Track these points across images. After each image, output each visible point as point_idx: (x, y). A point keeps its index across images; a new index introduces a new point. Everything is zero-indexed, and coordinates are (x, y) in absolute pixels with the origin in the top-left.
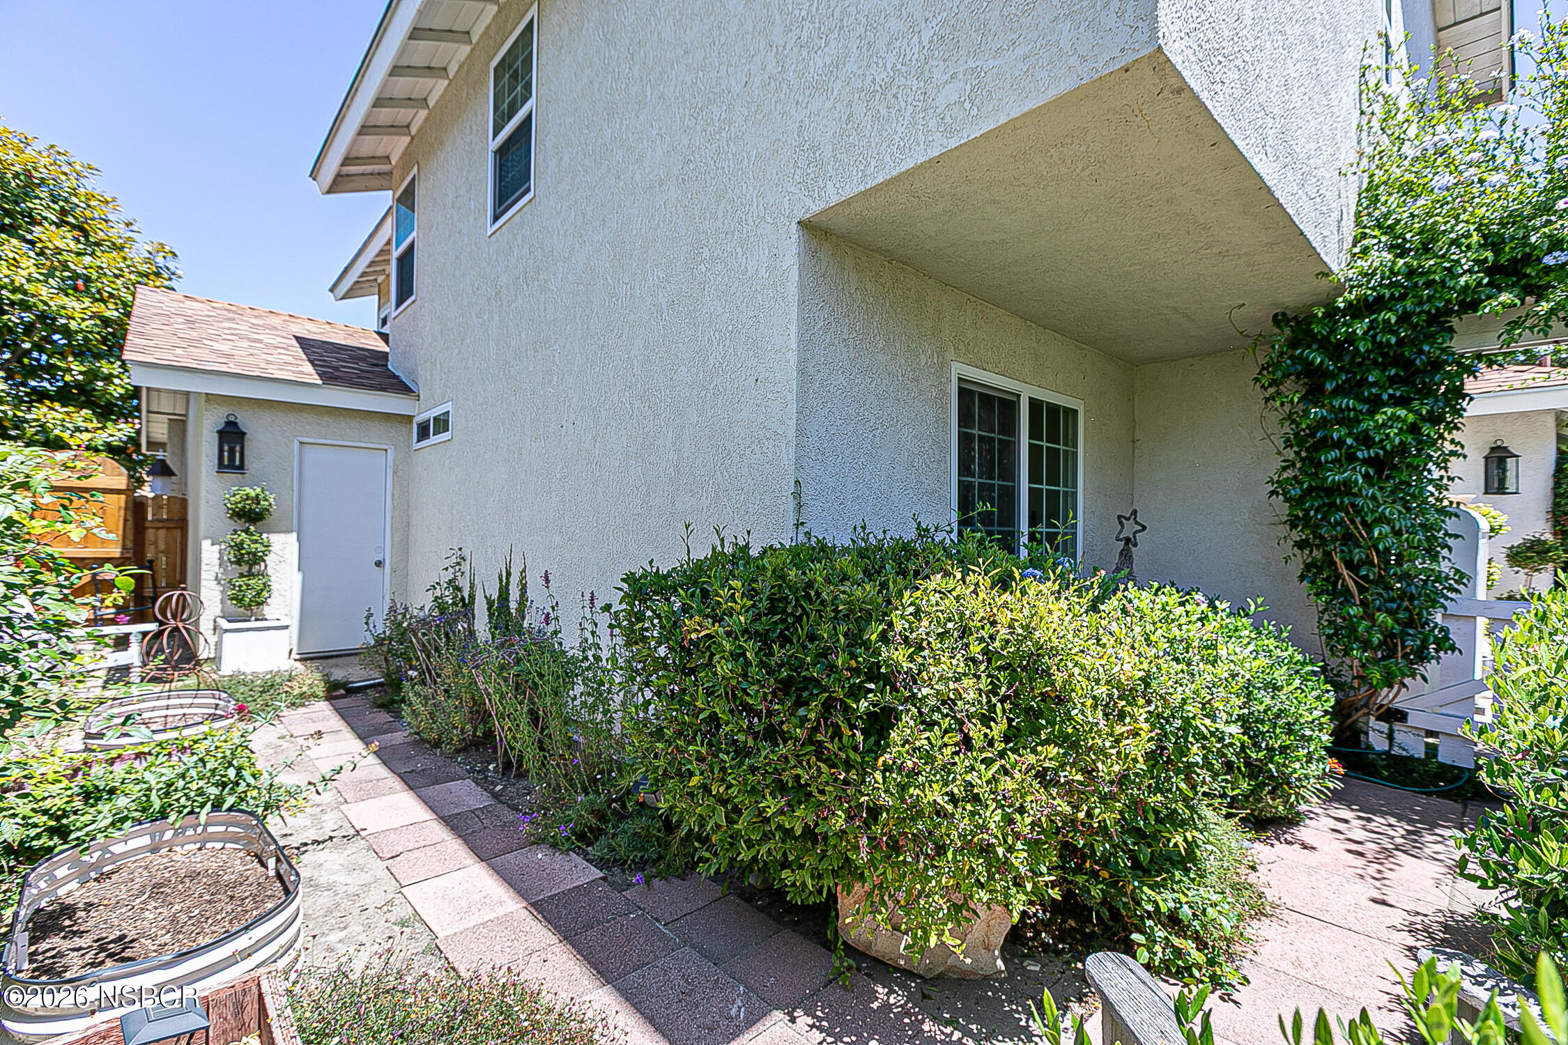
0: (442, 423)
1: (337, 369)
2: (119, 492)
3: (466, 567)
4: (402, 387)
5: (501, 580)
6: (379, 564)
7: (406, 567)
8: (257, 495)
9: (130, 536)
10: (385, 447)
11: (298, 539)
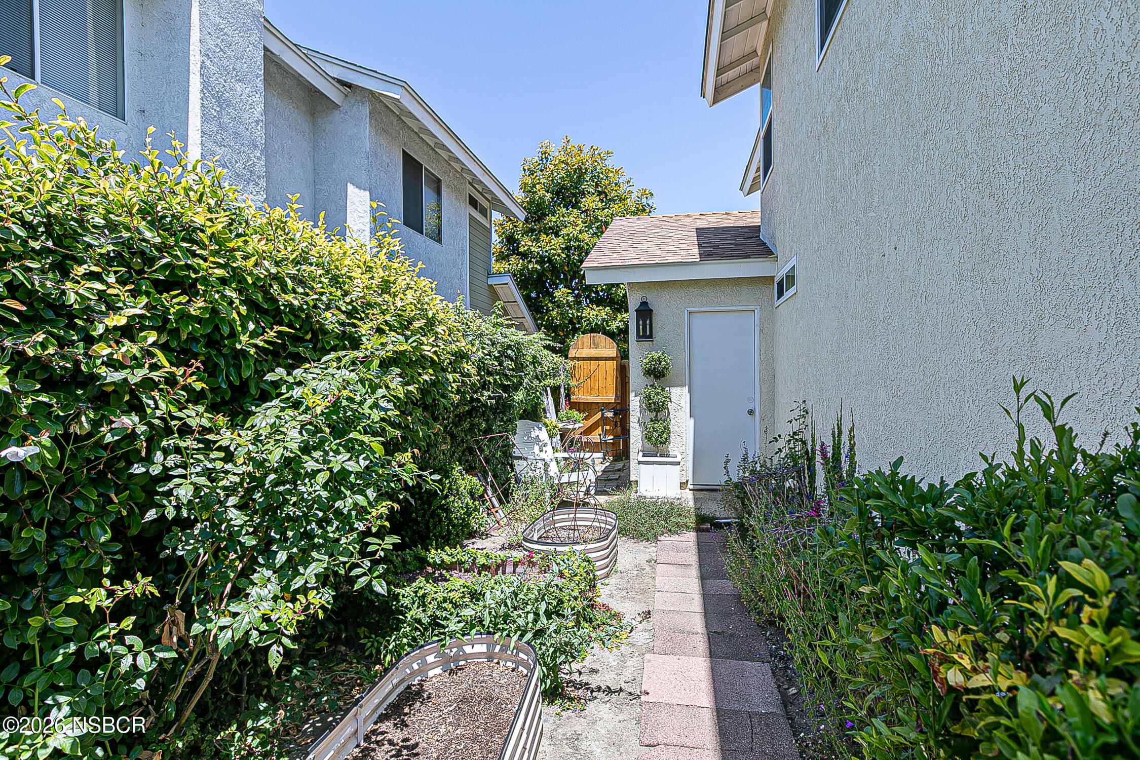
0: (790, 279)
1: (717, 247)
2: (613, 359)
3: (809, 421)
4: (766, 251)
5: (834, 437)
6: (751, 412)
7: (773, 416)
8: (659, 358)
9: (619, 388)
10: (753, 308)
11: (690, 391)
